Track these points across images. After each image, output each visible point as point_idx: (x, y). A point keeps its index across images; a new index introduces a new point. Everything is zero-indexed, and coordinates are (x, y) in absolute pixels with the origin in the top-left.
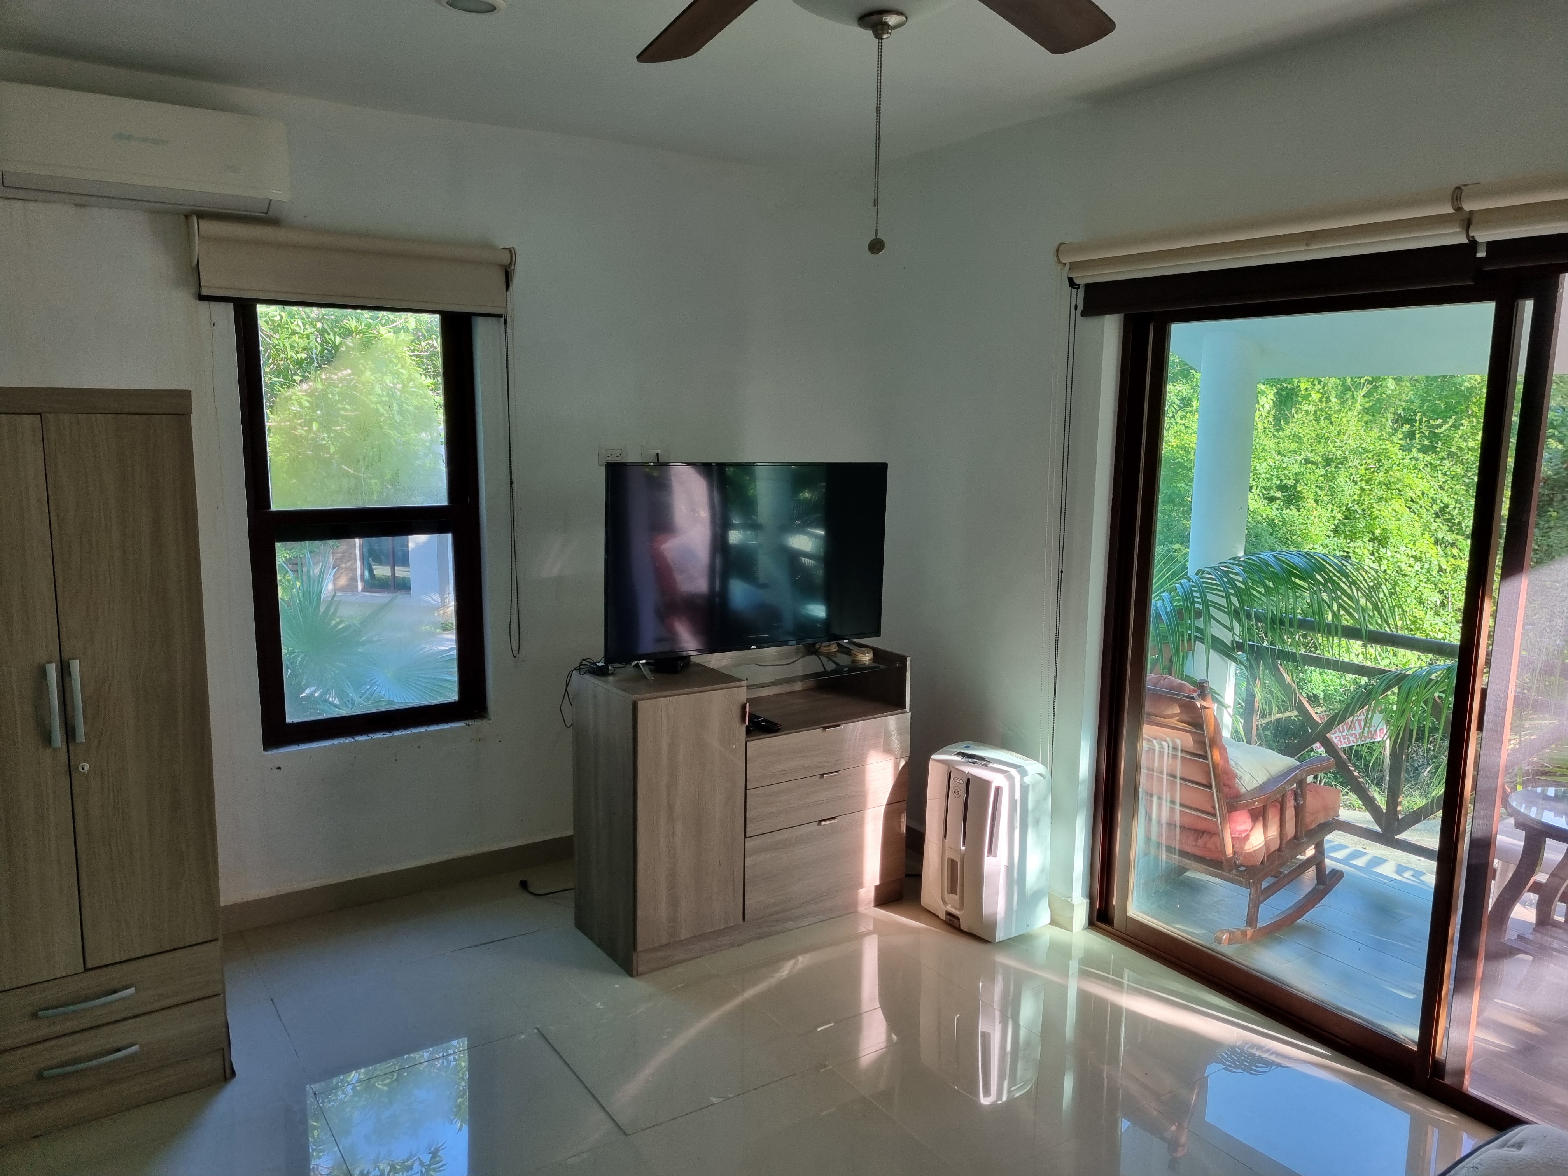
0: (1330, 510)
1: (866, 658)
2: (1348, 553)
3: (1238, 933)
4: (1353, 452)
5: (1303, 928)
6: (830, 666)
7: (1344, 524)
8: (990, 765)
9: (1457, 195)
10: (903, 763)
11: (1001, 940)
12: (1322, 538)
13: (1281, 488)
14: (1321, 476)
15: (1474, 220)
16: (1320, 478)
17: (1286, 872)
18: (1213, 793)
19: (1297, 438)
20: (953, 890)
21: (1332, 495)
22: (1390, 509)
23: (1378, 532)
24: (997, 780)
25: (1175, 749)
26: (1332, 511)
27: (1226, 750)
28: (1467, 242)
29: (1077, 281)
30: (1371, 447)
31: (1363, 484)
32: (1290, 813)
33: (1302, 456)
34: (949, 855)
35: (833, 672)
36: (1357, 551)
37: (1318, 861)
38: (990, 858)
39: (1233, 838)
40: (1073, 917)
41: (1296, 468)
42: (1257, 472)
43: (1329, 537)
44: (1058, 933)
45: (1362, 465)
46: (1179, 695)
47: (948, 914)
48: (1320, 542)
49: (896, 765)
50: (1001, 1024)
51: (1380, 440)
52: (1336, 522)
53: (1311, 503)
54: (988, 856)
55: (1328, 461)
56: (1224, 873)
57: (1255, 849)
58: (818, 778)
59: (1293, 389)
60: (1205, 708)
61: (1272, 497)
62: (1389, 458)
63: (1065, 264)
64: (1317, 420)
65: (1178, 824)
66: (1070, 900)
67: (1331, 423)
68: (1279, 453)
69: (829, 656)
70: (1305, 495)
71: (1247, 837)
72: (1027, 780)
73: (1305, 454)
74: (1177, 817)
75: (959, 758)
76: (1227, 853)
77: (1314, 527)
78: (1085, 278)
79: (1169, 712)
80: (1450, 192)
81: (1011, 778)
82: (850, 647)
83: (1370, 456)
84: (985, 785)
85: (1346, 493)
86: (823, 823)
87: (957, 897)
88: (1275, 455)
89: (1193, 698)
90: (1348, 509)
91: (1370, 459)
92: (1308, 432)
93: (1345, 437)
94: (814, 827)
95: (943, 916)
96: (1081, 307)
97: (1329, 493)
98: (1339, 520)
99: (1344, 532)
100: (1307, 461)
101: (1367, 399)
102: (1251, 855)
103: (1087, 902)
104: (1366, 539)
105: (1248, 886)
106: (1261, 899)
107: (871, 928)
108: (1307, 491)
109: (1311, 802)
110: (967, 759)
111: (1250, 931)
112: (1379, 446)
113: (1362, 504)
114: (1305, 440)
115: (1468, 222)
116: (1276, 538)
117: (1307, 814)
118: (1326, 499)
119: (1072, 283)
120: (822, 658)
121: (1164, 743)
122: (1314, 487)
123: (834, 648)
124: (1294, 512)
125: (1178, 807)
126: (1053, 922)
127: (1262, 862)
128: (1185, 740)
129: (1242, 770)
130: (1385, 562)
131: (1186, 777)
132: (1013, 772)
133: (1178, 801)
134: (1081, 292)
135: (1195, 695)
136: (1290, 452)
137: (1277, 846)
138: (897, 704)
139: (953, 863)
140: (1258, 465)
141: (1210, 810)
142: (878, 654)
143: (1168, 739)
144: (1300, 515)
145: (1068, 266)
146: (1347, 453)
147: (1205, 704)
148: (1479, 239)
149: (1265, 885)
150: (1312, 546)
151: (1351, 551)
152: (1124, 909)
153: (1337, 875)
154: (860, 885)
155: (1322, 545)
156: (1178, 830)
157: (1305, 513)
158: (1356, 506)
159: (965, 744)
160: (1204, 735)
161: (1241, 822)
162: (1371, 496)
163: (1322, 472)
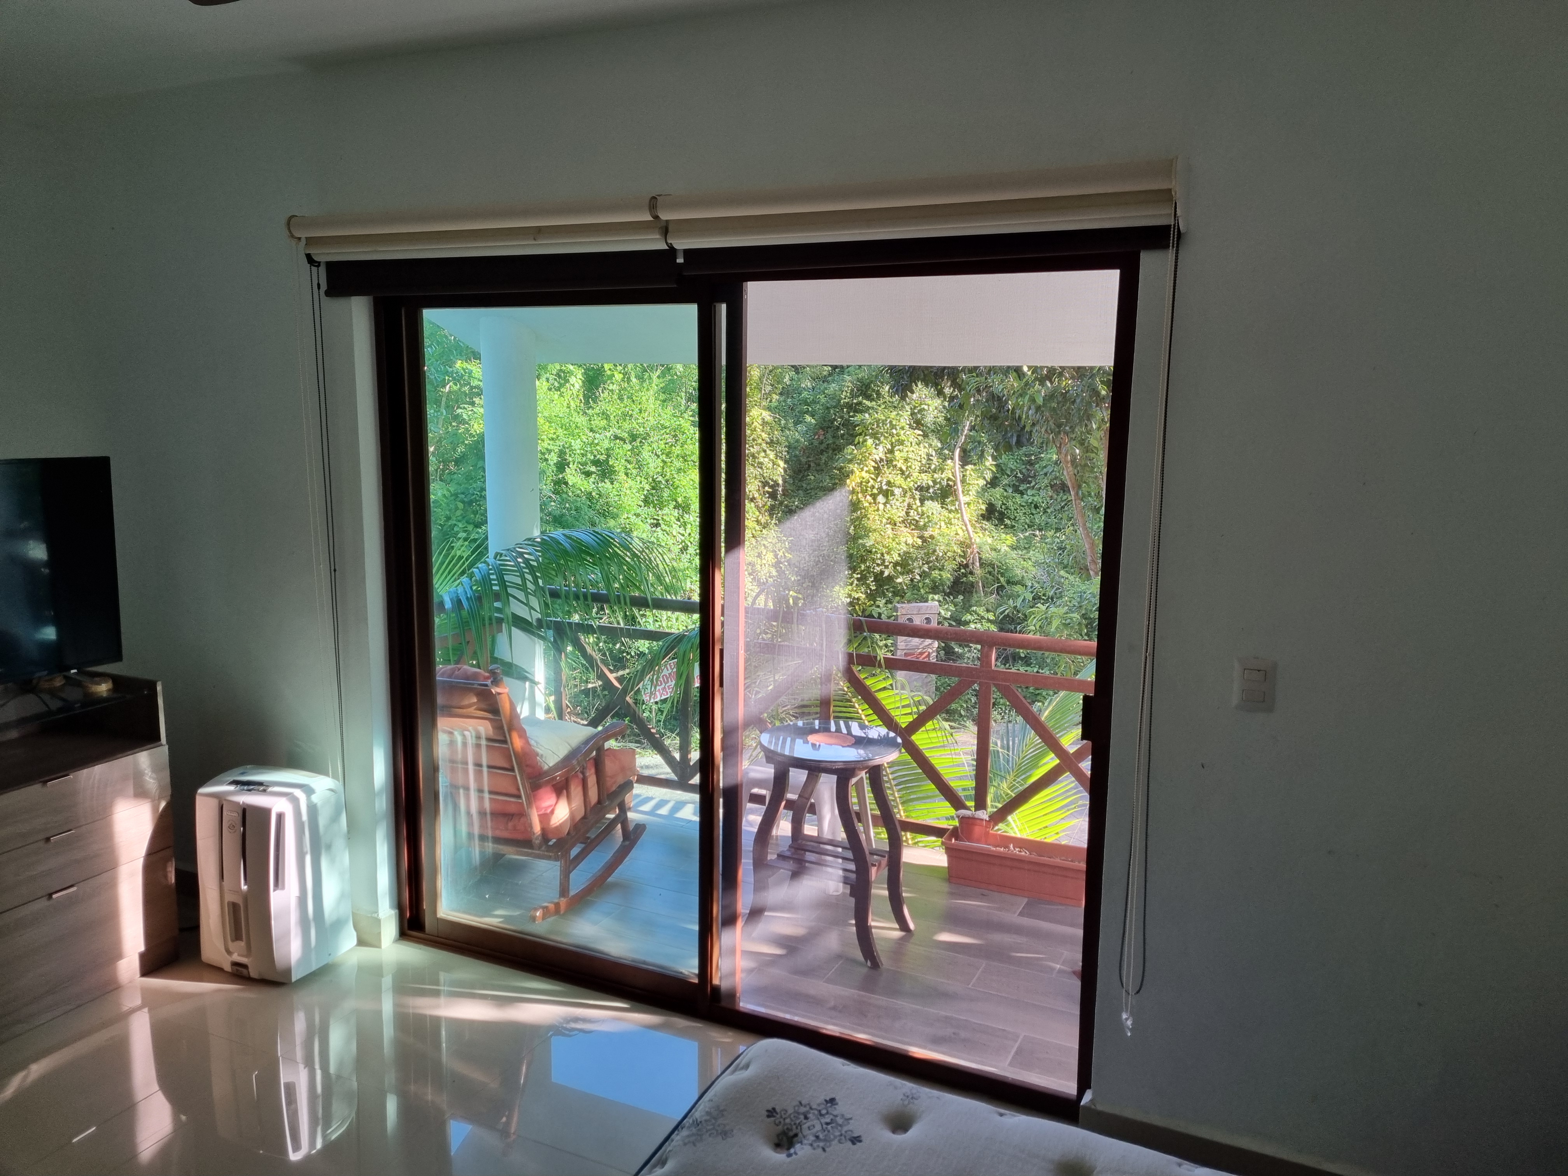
0: (639, 482)
1: (103, 688)
2: (658, 520)
3: (551, 906)
4: (653, 428)
5: (615, 885)
6: (55, 704)
7: (652, 494)
8: (270, 789)
9: (653, 204)
10: (163, 804)
11: (299, 977)
12: (635, 508)
13: (596, 463)
14: (629, 450)
15: (670, 229)
16: (628, 453)
17: (593, 837)
18: (515, 777)
19: (606, 416)
20: (237, 937)
21: (639, 468)
22: (688, 479)
23: (680, 500)
24: (277, 805)
25: (478, 737)
26: (641, 482)
27: (525, 731)
28: (667, 248)
29: (316, 258)
30: (668, 424)
31: (664, 457)
32: (592, 780)
33: (611, 433)
34: (229, 898)
35: (60, 710)
36: (664, 517)
37: (622, 819)
38: (277, 892)
39: (539, 816)
40: (380, 933)
41: (606, 444)
42: (573, 448)
43: (641, 507)
44: (367, 954)
45: (661, 440)
46: (473, 684)
47: (235, 964)
48: (633, 512)
49: (155, 808)
50: (306, 1069)
51: (674, 416)
52: (645, 492)
53: (622, 476)
54: (274, 890)
55: (633, 437)
56: (534, 851)
57: (561, 822)
58: (41, 844)
59: (599, 370)
60: (499, 694)
61: (588, 471)
62: (684, 433)
63: (300, 239)
64: (621, 398)
65: (488, 811)
66: (376, 915)
67: (633, 401)
68: (591, 430)
69: (53, 693)
70: (616, 469)
71: (552, 812)
72: (315, 798)
73: (614, 430)
74: (487, 805)
75: (232, 788)
76: (536, 832)
77: (626, 498)
78: (325, 255)
79: (466, 702)
80: (647, 201)
81: (295, 801)
82: (81, 679)
83: (668, 432)
84: (264, 814)
85: (650, 465)
86: (54, 896)
87: (242, 944)
88: (587, 432)
89: (486, 685)
90: (654, 480)
91: (667, 434)
92: (614, 409)
93: (646, 414)
94: (43, 903)
95: (228, 968)
96: (324, 286)
97: (637, 466)
98: (648, 491)
99: (653, 502)
100: (616, 437)
101: (661, 380)
102: (558, 828)
103: (396, 913)
104: (671, 507)
105: (556, 859)
106: (571, 869)
107: (138, 1002)
108: (619, 465)
109: (610, 766)
110: (242, 787)
111: (563, 901)
112: (675, 423)
113: (665, 475)
114: (612, 417)
115: (665, 230)
116: (594, 510)
117: (608, 779)
118: (635, 472)
119: (310, 259)
120: (42, 696)
121: (466, 733)
122: (623, 461)
123: (58, 682)
124: (608, 485)
125: (486, 796)
126: (361, 942)
127: (568, 833)
128: (484, 728)
129: (543, 749)
130: (689, 526)
131: (493, 764)
132: (298, 793)
133: (486, 789)
134: (323, 270)
135: (489, 682)
136: (600, 429)
137: (582, 813)
138: (149, 738)
139: (234, 907)
140: (573, 441)
141: (514, 791)
142: (118, 682)
143: (470, 728)
144: (613, 488)
145: (303, 242)
146: (648, 429)
147: (499, 690)
148: (676, 246)
149: (575, 852)
150: (626, 515)
151: (660, 518)
152: (435, 911)
153: (640, 828)
154: (119, 956)
155: (635, 514)
156: (489, 817)
157: (617, 486)
158: (661, 477)
159: (241, 769)
160: (501, 720)
161: (547, 799)
162: (672, 468)
163: (629, 447)
